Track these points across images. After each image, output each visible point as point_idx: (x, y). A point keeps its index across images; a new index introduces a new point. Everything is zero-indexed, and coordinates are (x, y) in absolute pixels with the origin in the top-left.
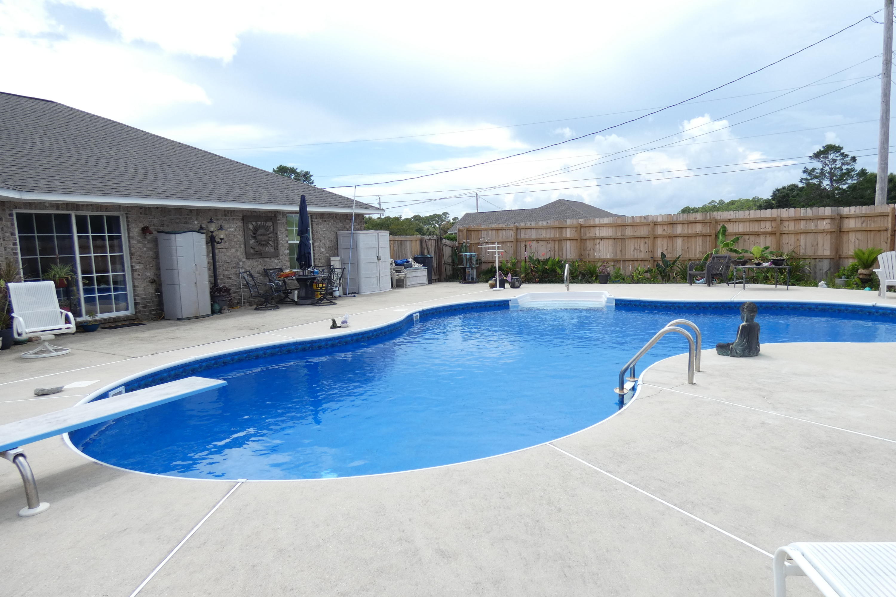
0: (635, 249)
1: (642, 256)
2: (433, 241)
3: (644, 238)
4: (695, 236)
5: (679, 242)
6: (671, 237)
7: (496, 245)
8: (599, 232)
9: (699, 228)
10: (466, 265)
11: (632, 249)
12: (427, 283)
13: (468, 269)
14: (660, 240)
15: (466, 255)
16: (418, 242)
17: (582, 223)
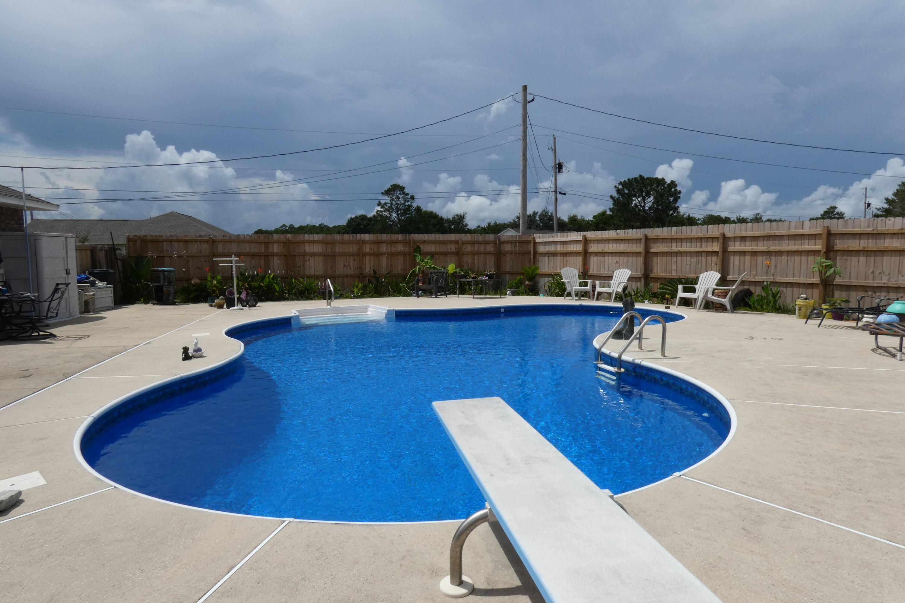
0: (345, 266)
1: (352, 272)
2: (104, 252)
3: (353, 255)
4: (398, 254)
5: (384, 260)
6: (377, 255)
7: (234, 258)
8: (308, 249)
9: (400, 248)
10: (164, 283)
11: (342, 266)
12: (113, 305)
13: (166, 288)
14: (367, 258)
15: (164, 270)
16: (89, 252)
17: (290, 239)
